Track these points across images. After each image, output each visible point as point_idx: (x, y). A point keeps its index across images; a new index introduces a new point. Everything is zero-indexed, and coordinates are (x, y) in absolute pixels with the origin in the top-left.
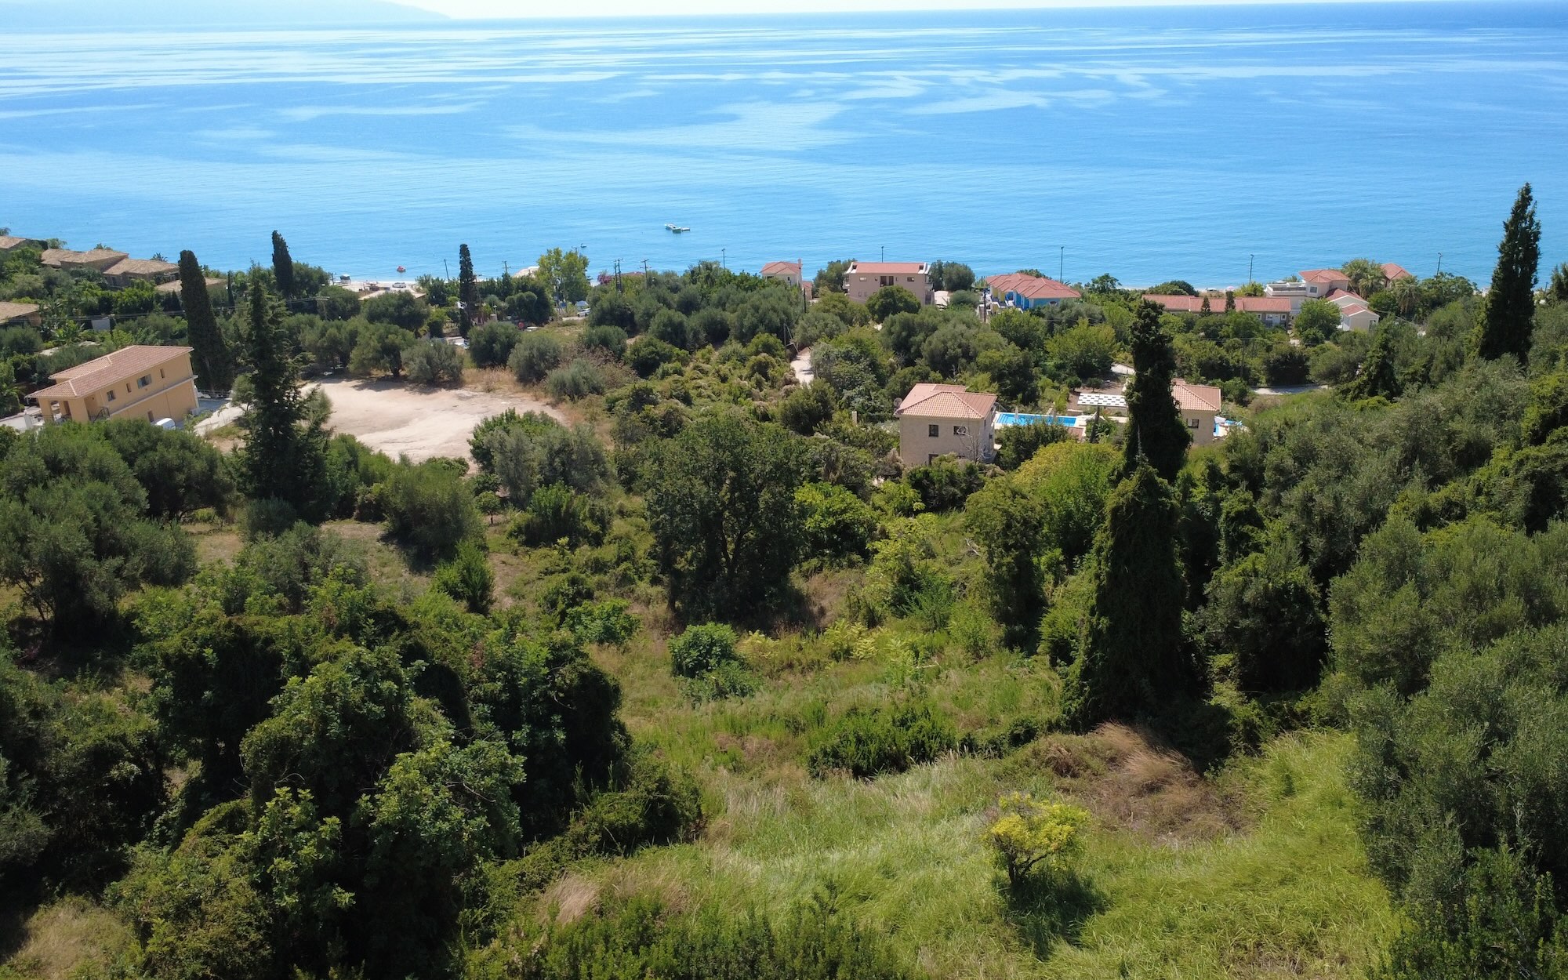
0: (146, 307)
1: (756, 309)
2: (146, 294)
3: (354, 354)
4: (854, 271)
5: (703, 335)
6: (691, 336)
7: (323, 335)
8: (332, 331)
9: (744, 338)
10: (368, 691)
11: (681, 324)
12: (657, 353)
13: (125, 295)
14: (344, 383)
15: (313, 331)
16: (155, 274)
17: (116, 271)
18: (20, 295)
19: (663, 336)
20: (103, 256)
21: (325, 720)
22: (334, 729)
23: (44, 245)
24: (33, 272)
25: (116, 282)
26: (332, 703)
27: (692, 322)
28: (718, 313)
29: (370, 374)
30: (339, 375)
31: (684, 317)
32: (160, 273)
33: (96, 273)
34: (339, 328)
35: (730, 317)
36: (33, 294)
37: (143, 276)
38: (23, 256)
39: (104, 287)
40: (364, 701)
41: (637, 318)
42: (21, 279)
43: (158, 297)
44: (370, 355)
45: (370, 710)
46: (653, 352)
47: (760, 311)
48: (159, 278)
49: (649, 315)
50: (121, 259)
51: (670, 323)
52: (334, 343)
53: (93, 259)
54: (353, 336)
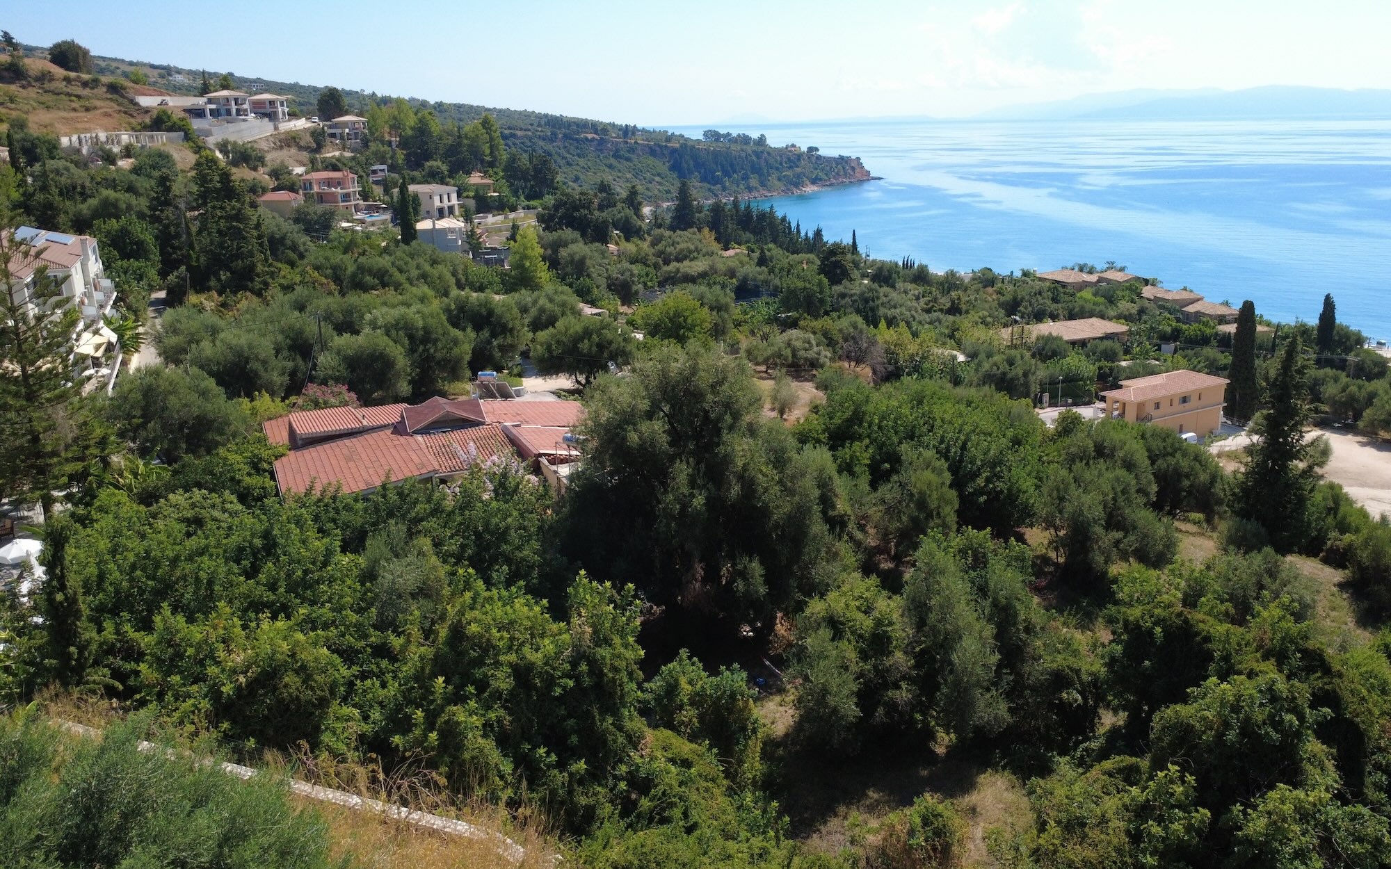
0: (1204, 341)
2: (1208, 331)
3: (1368, 413)
7: (1344, 390)
8: (1353, 389)
10: (1271, 717)
13: (1191, 329)
14: (1350, 437)
15: (1335, 385)
16: (1220, 316)
17: (1191, 309)
18: (1118, 317)
20: (1185, 295)
21: (1226, 725)
22: (1231, 736)
23: (1146, 282)
24: (1133, 301)
25: (1188, 319)
26: (1237, 713)
29: (1376, 435)
30: (1348, 429)
32: (1224, 316)
33: (1175, 309)
34: (1360, 388)
36: (1127, 318)
37: (1210, 316)
38: (1130, 289)
39: (1178, 320)
40: (1264, 723)
42: (1124, 306)
43: (1217, 334)
44: (1382, 417)
45: (1267, 733)
48: (1222, 320)
50: (1198, 300)
52: (1352, 399)
53: (1177, 297)
54: (1371, 397)
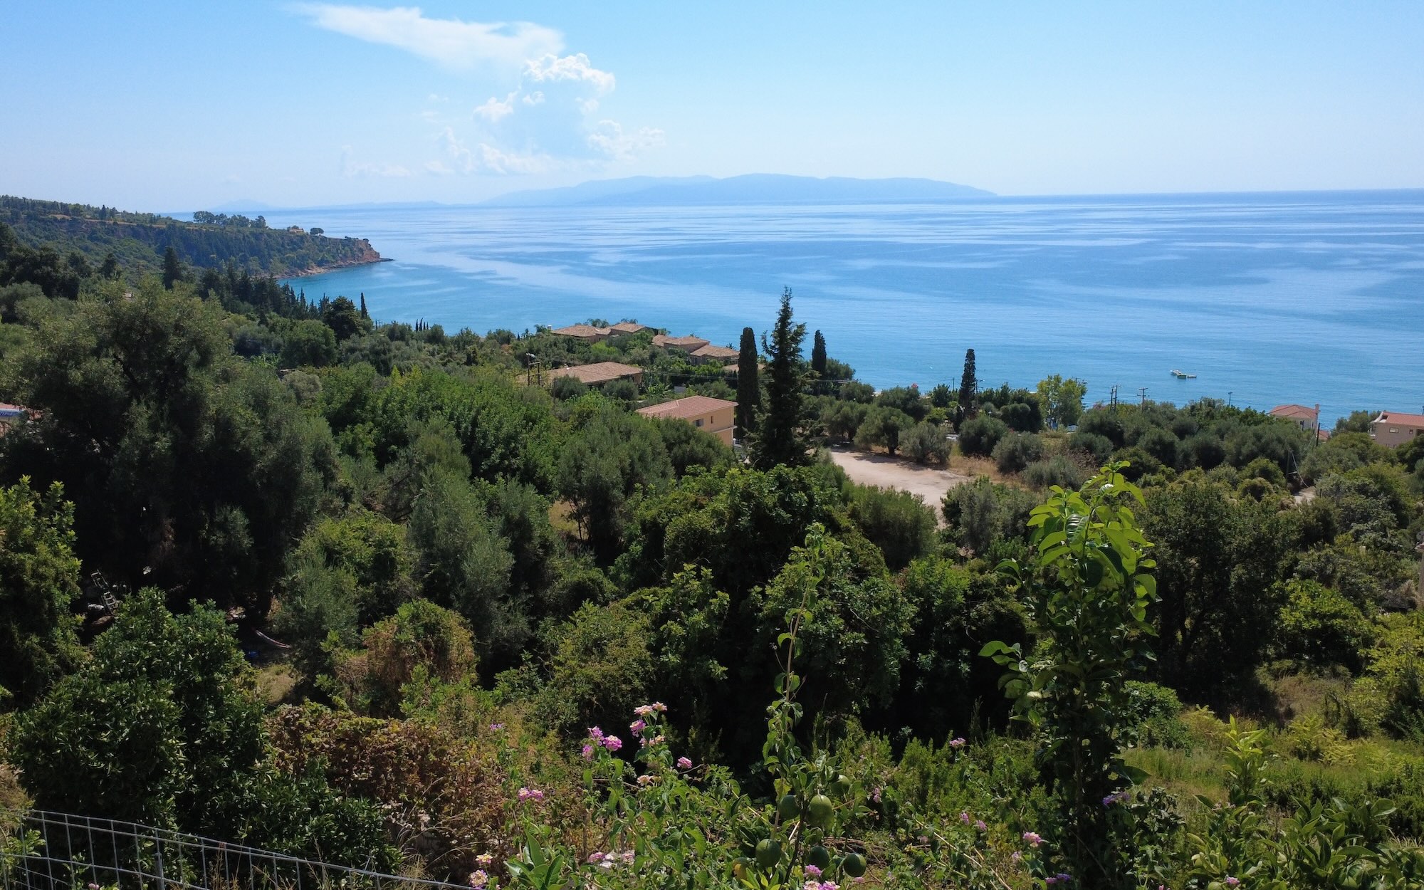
0: (713, 378)
1: (1259, 438)
2: (715, 370)
3: (861, 430)
4: (1384, 421)
5: (1194, 459)
6: (1181, 457)
7: (838, 412)
8: (846, 409)
9: (1239, 463)
10: (781, 499)
11: (1172, 444)
12: (1142, 464)
13: (699, 370)
14: (848, 453)
15: (829, 409)
16: (725, 358)
17: (698, 353)
18: (632, 362)
19: (1152, 451)
20: (693, 341)
21: (738, 513)
22: (744, 521)
23: (656, 332)
24: (644, 348)
25: (696, 361)
27: (1187, 444)
28: (1215, 440)
29: (870, 450)
30: (846, 446)
31: (1176, 439)
32: (729, 358)
33: (682, 351)
34: (852, 408)
35: (1227, 445)
37: (717, 358)
38: (641, 337)
39: (688, 363)
41: (1126, 435)
43: (723, 374)
44: (873, 432)
45: (779, 515)
46: (1137, 462)
47: (1263, 441)
48: (727, 361)
49: (1138, 433)
50: (705, 344)
51: (1160, 441)
52: (846, 418)
53: (685, 343)
54: (862, 415)
